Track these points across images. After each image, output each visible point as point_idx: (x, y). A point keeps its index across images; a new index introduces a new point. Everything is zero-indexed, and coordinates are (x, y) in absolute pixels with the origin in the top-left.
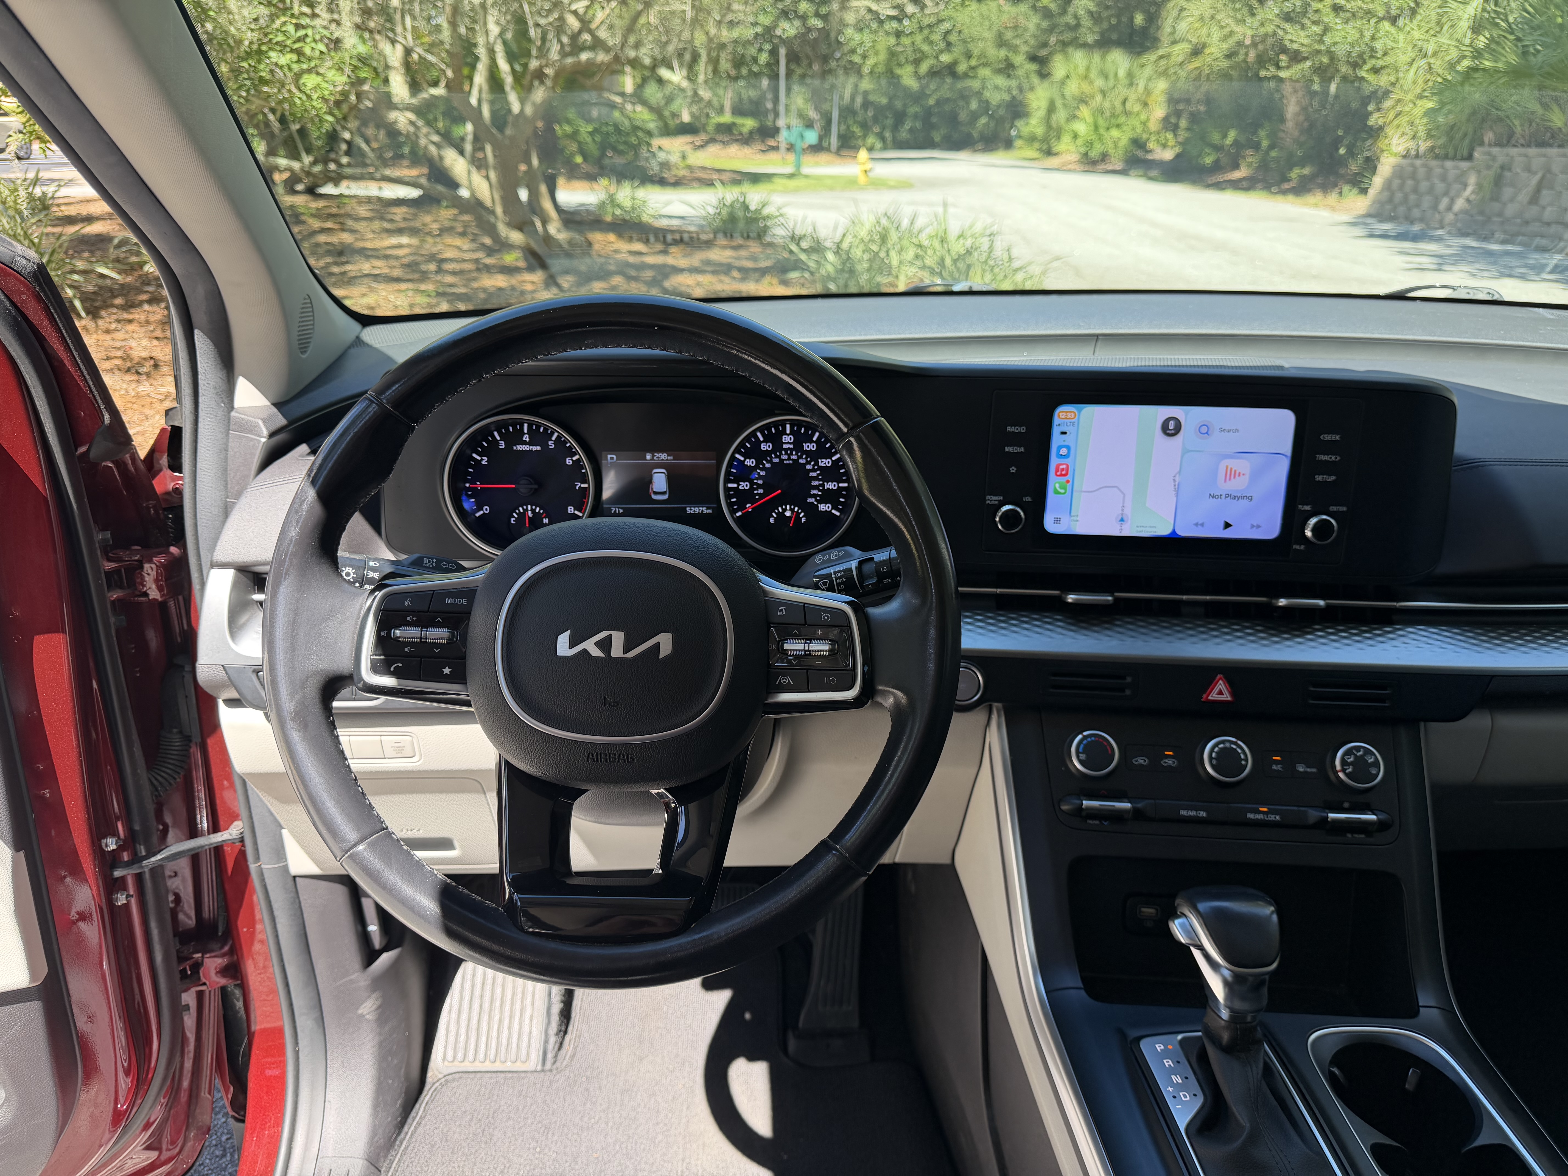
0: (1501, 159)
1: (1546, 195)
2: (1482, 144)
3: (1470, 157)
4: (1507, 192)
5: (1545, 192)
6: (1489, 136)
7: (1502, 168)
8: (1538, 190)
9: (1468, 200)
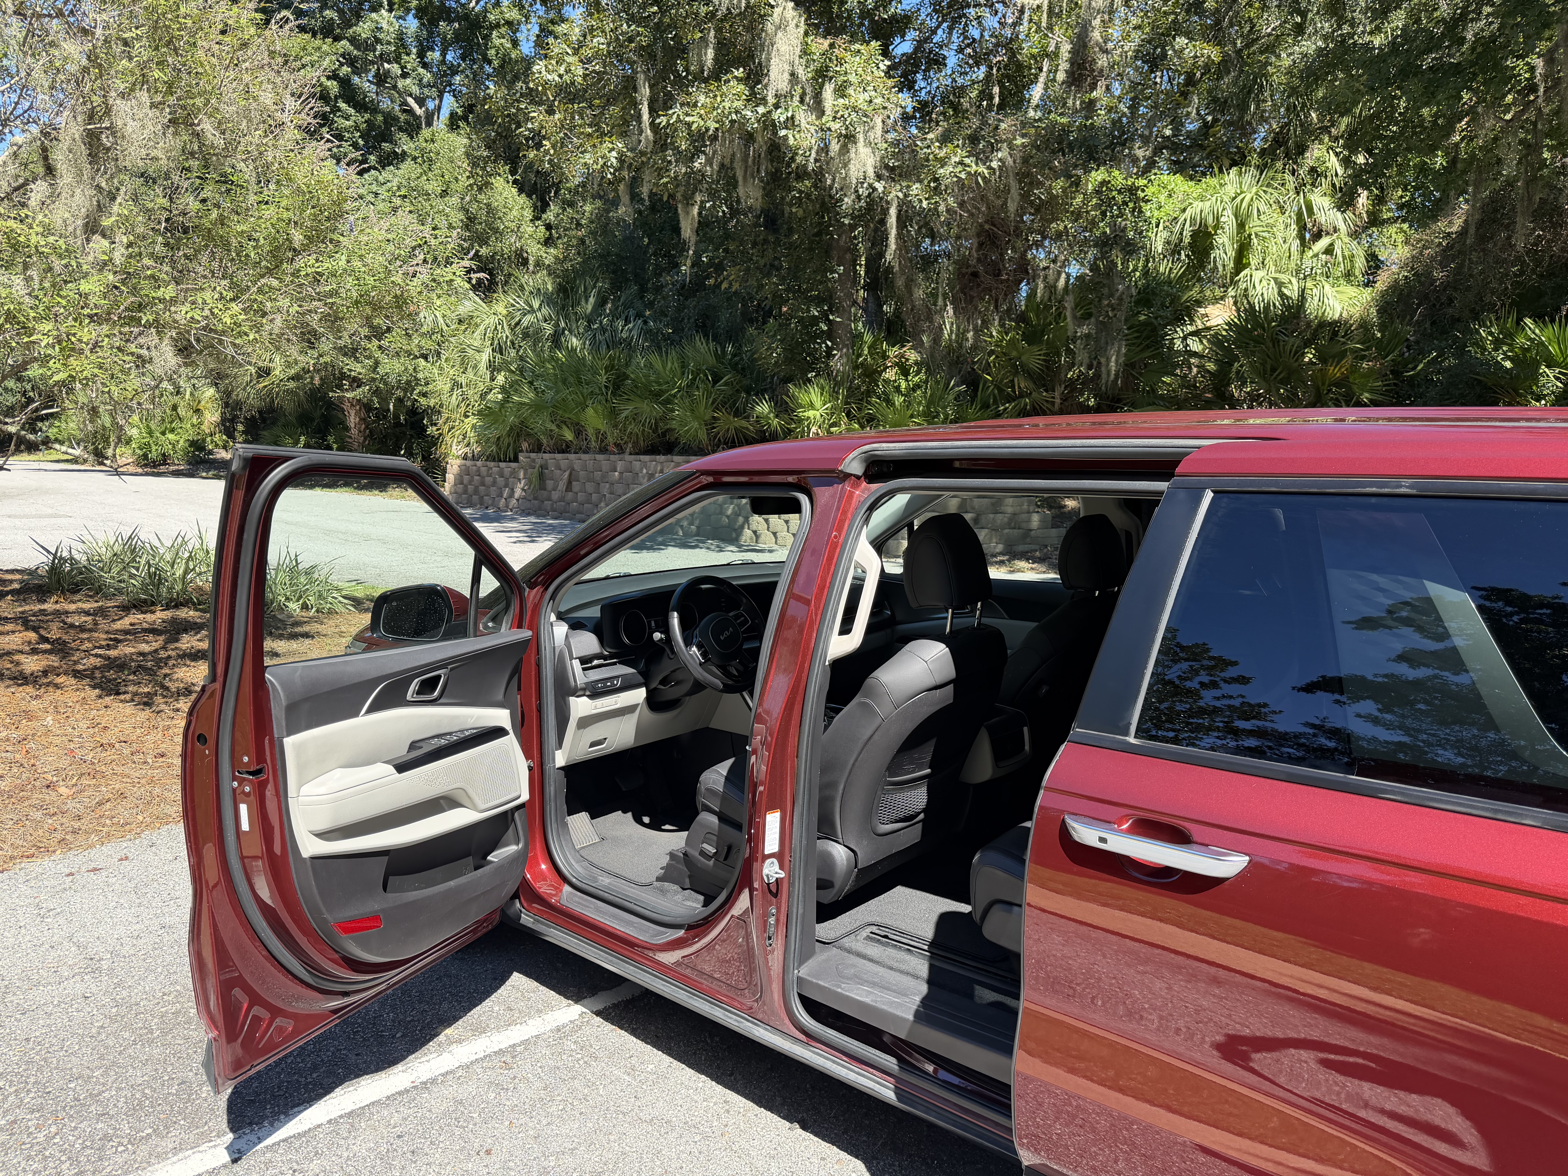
0: (539, 462)
1: (576, 486)
2: (522, 451)
3: (516, 460)
4: (550, 484)
5: (574, 483)
6: (525, 446)
7: (541, 467)
8: (570, 483)
9: (523, 489)
